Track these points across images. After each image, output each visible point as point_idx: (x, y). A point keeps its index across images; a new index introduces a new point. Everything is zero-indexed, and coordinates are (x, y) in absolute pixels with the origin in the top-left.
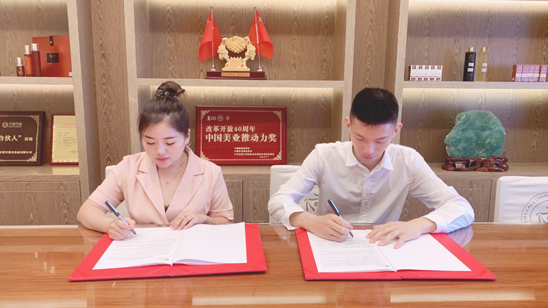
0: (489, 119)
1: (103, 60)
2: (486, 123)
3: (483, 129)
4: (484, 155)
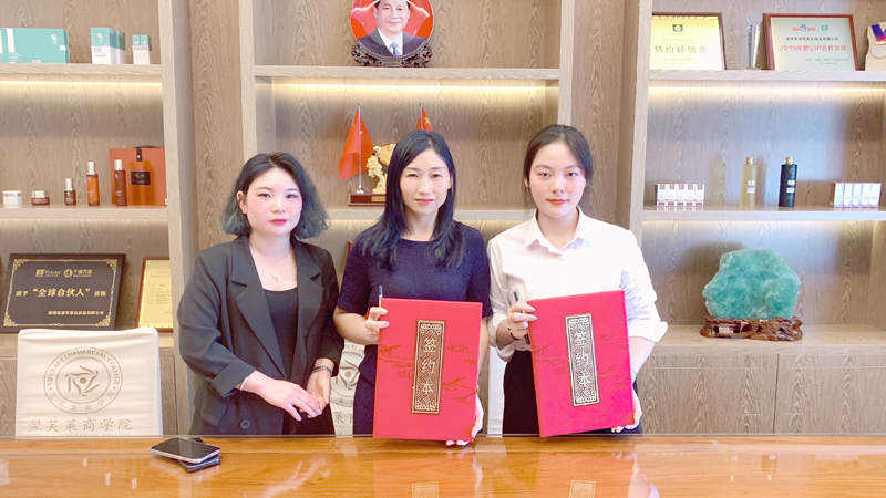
0: (774, 261)
1: (209, 180)
2: (767, 267)
3: (763, 276)
4: (765, 315)
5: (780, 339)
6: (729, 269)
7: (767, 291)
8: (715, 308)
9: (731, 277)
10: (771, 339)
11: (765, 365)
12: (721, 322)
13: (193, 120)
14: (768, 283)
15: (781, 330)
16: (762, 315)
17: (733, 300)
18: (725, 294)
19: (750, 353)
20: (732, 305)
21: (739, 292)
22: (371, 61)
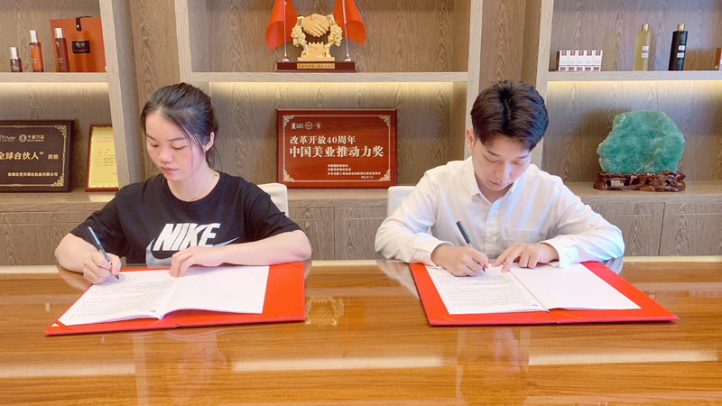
0: (660, 122)
1: (146, 49)
2: (656, 127)
3: (652, 135)
4: (652, 169)
5: (666, 190)
6: (622, 128)
7: (655, 148)
8: (607, 164)
9: (622, 137)
10: (658, 190)
11: (652, 212)
12: (613, 176)
14: (656, 140)
15: (667, 181)
16: (649, 170)
17: (625, 157)
18: (617, 151)
19: (639, 202)
20: (624, 161)
21: (629, 150)
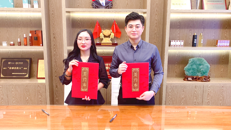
0: (203, 61)
1: (54, 39)
2: (201, 62)
4: (200, 75)
5: (204, 81)
6: (191, 63)
7: (201, 69)
8: (186, 73)
9: (191, 65)
10: (202, 81)
11: (200, 88)
12: (189, 77)
13: (50, 23)
14: (201, 66)
15: (205, 79)
16: (199, 75)
17: (192, 71)
18: (190, 69)
19: (196, 85)
21: (193, 69)
22: (97, 7)
